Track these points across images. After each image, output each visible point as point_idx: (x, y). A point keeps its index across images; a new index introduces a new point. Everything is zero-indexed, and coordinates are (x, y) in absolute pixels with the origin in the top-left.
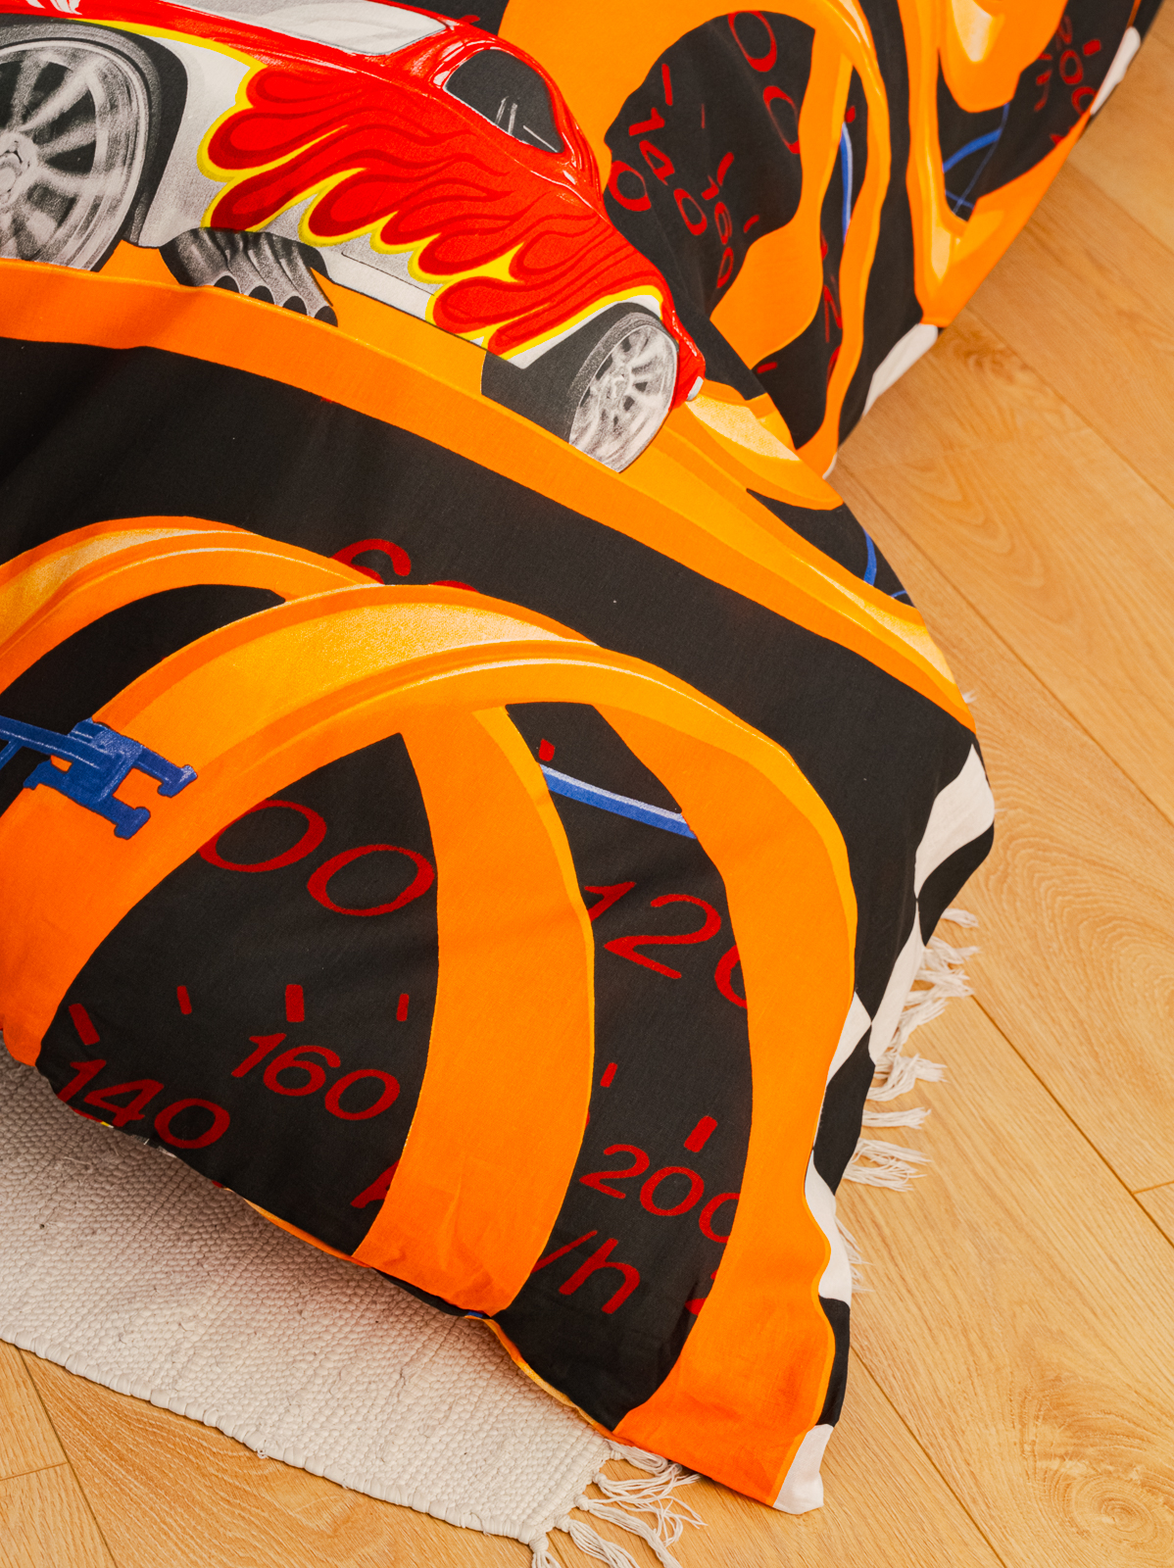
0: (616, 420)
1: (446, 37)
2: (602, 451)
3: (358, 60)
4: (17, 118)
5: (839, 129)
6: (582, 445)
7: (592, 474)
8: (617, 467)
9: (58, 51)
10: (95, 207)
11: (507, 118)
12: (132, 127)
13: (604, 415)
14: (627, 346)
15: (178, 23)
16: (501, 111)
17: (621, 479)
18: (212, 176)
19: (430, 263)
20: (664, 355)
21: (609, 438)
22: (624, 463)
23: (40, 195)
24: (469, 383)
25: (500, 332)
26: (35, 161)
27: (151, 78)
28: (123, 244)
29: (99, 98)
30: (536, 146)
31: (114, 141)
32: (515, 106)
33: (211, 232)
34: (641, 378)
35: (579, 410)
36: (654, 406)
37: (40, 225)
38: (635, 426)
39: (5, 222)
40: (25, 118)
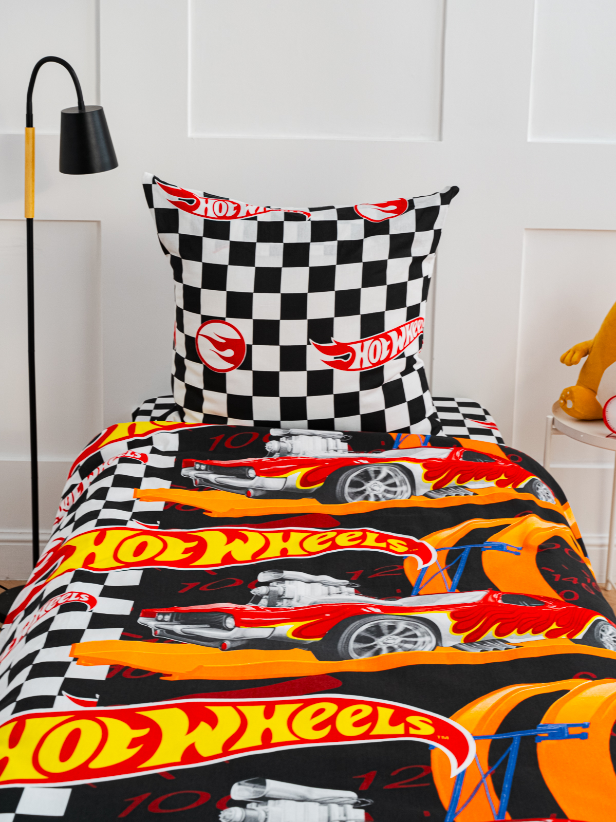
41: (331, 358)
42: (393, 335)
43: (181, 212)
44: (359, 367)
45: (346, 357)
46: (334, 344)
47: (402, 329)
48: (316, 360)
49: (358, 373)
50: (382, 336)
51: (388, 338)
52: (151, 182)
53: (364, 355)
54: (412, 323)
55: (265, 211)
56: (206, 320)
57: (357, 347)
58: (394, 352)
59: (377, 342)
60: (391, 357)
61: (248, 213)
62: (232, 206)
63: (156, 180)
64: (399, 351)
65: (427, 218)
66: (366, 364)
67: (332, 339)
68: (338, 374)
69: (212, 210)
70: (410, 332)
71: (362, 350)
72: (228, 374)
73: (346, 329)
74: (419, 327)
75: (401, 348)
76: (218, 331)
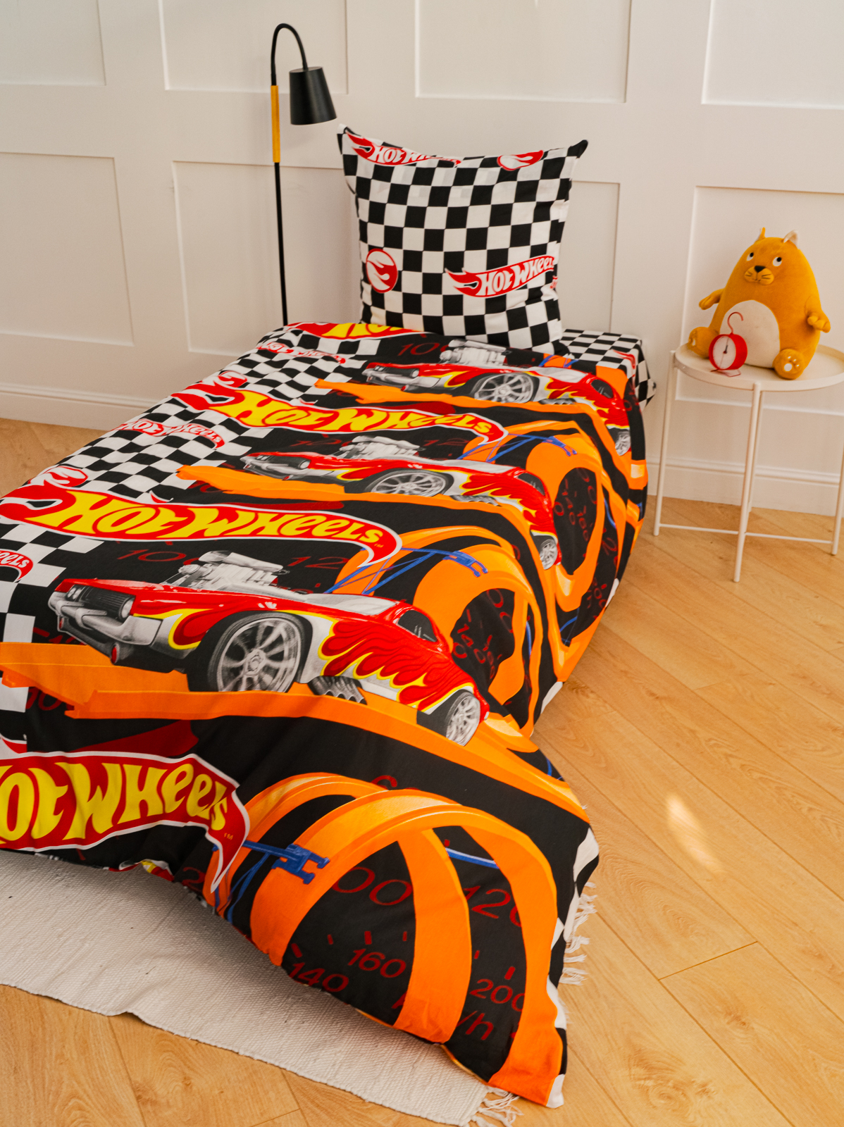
0: (461, 729)
1: (396, 607)
2: (458, 739)
3: (368, 617)
4: (258, 645)
5: (525, 623)
6: (451, 738)
7: (454, 747)
8: (463, 745)
9: (270, 622)
10: (285, 672)
11: (418, 633)
12: (296, 645)
13: (457, 728)
14: (463, 704)
15: (309, 609)
16: (416, 630)
17: (465, 748)
18: (323, 659)
19: (397, 682)
20: (475, 706)
21: (460, 735)
22: (465, 743)
23: (267, 669)
24: (412, 720)
25: (421, 703)
26: (265, 658)
27: (301, 628)
28: (295, 684)
29: (284, 636)
30: (428, 641)
31: (290, 650)
32: (420, 628)
33: (324, 677)
34: (469, 714)
35: (449, 727)
36: (474, 723)
37: (268, 679)
38: (467, 730)
39: (256, 679)
40: (261, 644)
41: (461, 285)
42: (516, 269)
43: (361, 159)
44: (485, 294)
45: (474, 285)
46: (464, 274)
47: (525, 264)
49: (483, 299)
50: (505, 269)
51: (511, 271)
52: (342, 132)
53: (489, 284)
54: (536, 261)
55: (425, 159)
56: (372, 249)
57: (483, 277)
58: (517, 283)
59: (500, 274)
60: (513, 287)
61: (410, 161)
62: (400, 153)
63: (346, 130)
64: (521, 283)
65: (553, 168)
66: (491, 292)
67: (463, 269)
68: (467, 299)
69: (382, 156)
70: (536, 266)
71: (488, 280)
72: (386, 294)
73: (475, 262)
74: (545, 264)
75: (524, 281)
76: (380, 258)
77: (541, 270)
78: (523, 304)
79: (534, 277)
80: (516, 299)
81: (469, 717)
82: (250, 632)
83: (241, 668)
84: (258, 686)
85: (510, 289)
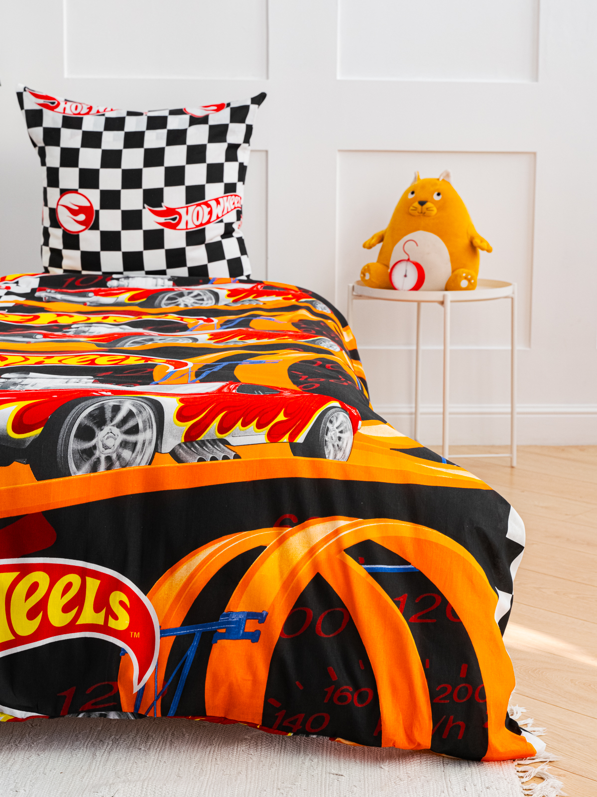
0: (338, 445)
1: (228, 385)
2: (338, 457)
4: (108, 422)
6: (331, 457)
7: (337, 465)
8: (345, 460)
9: (114, 402)
10: (144, 444)
12: (149, 416)
13: (333, 445)
14: (331, 422)
17: (347, 463)
18: (180, 425)
19: (259, 426)
20: (345, 419)
21: (338, 452)
22: (346, 458)
23: (124, 444)
24: (289, 454)
25: (290, 435)
26: (119, 434)
27: (150, 405)
28: (156, 453)
29: (134, 410)
31: (144, 422)
32: (259, 391)
33: (185, 443)
34: (340, 429)
35: (325, 447)
36: (348, 436)
37: (127, 454)
38: (344, 445)
39: (114, 456)
40: (111, 421)
41: (162, 220)
42: (213, 204)
43: (45, 111)
44: (185, 228)
45: (174, 219)
46: (164, 209)
47: (220, 200)
48: (150, 221)
49: (183, 233)
50: (204, 203)
51: (209, 206)
52: (22, 90)
53: (189, 218)
54: (229, 197)
56: (64, 192)
57: (183, 212)
58: (214, 217)
59: (199, 208)
60: (211, 221)
61: (98, 112)
62: (85, 107)
63: (26, 89)
64: (218, 217)
65: (239, 114)
66: (191, 225)
67: (163, 204)
68: (168, 232)
69: (70, 109)
70: (228, 203)
71: (187, 214)
72: (81, 234)
73: (174, 197)
74: (236, 202)
75: (220, 215)
76: (73, 200)
77: (233, 207)
78: (219, 239)
79: (228, 212)
80: (213, 233)
81: (341, 432)
82: (97, 412)
83: (95, 447)
84: (117, 464)
85: (208, 222)
